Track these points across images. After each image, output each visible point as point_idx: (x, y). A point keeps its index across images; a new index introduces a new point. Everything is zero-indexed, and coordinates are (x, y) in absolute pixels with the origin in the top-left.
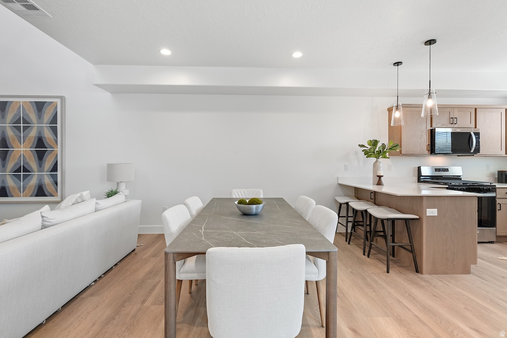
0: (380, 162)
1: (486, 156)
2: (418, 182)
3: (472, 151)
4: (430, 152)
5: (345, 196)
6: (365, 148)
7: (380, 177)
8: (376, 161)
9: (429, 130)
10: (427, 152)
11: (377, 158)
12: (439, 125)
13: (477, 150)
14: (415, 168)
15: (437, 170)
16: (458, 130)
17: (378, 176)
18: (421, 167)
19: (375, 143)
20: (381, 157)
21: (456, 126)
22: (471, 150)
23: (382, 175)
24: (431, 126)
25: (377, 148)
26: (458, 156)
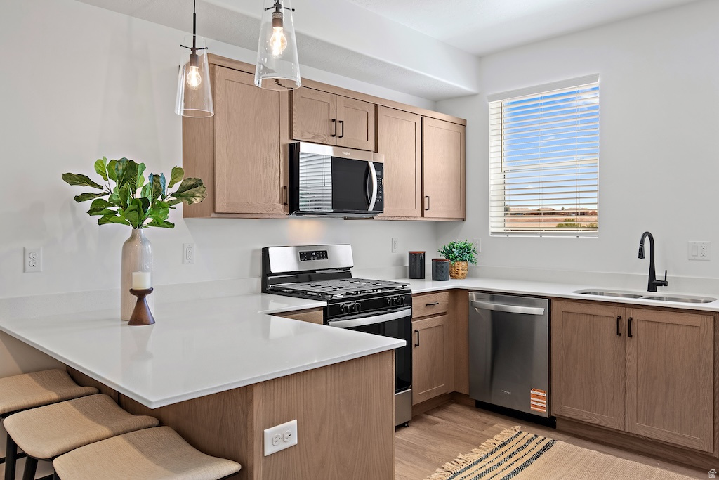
0: (144, 241)
1: (391, 220)
2: (263, 292)
3: (371, 208)
4: (288, 208)
5: (25, 372)
6: (88, 189)
7: (141, 294)
8: (133, 237)
9: (284, 145)
10: (280, 208)
11: (138, 225)
12: (307, 136)
13: (380, 207)
14: (254, 251)
15: (305, 255)
16: (346, 154)
17: (133, 292)
18: (270, 249)
19: (127, 172)
20: (150, 220)
21: (341, 142)
22: (369, 204)
23: (148, 287)
24: (291, 137)
25: (139, 190)
26: (345, 219)
